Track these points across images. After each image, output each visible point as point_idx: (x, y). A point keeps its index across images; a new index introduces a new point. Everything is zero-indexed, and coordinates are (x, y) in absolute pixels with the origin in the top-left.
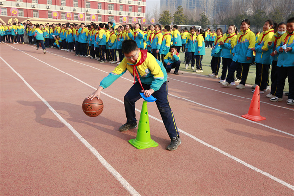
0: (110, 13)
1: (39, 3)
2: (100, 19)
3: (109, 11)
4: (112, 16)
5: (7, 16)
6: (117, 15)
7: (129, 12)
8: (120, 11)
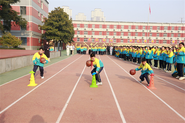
0: (165, 38)
1: (124, 36)
2: (158, 42)
3: (164, 37)
4: (166, 40)
5: (108, 42)
6: (169, 40)
7: (178, 37)
8: (171, 37)
